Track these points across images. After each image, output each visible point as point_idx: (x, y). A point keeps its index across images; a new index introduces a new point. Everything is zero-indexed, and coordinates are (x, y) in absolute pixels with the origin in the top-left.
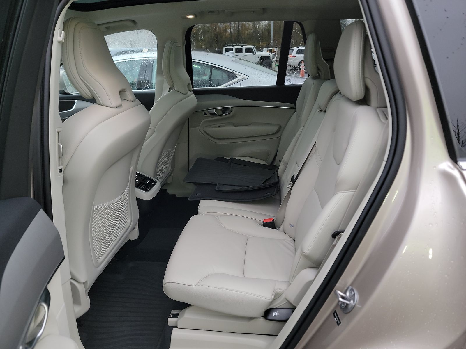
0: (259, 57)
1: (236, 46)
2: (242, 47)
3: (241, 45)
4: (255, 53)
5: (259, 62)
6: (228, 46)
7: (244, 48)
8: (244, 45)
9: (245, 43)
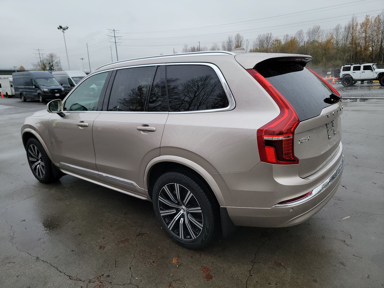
0: (378, 73)
1: (354, 64)
2: (360, 65)
3: (359, 64)
4: (373, 70)
5: (377, 78)
6: (346, 65)
7: (362, 66)
8: (362, 64)
9: (363, 62)
